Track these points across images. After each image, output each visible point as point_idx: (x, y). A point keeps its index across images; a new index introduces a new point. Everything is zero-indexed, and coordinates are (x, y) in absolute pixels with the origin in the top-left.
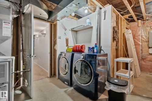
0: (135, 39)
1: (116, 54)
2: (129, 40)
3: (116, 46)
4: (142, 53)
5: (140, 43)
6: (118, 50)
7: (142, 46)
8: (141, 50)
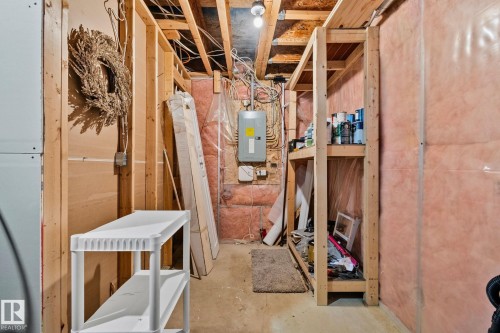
0: (205, 135)
1: (116, 193)
2: (185, 131)
3: (120, 149)
4: (223, 180)
5: (219, 150)
6: (129, 174)
7: (222, 157)
8: (222, 170)
